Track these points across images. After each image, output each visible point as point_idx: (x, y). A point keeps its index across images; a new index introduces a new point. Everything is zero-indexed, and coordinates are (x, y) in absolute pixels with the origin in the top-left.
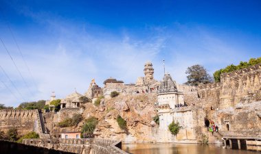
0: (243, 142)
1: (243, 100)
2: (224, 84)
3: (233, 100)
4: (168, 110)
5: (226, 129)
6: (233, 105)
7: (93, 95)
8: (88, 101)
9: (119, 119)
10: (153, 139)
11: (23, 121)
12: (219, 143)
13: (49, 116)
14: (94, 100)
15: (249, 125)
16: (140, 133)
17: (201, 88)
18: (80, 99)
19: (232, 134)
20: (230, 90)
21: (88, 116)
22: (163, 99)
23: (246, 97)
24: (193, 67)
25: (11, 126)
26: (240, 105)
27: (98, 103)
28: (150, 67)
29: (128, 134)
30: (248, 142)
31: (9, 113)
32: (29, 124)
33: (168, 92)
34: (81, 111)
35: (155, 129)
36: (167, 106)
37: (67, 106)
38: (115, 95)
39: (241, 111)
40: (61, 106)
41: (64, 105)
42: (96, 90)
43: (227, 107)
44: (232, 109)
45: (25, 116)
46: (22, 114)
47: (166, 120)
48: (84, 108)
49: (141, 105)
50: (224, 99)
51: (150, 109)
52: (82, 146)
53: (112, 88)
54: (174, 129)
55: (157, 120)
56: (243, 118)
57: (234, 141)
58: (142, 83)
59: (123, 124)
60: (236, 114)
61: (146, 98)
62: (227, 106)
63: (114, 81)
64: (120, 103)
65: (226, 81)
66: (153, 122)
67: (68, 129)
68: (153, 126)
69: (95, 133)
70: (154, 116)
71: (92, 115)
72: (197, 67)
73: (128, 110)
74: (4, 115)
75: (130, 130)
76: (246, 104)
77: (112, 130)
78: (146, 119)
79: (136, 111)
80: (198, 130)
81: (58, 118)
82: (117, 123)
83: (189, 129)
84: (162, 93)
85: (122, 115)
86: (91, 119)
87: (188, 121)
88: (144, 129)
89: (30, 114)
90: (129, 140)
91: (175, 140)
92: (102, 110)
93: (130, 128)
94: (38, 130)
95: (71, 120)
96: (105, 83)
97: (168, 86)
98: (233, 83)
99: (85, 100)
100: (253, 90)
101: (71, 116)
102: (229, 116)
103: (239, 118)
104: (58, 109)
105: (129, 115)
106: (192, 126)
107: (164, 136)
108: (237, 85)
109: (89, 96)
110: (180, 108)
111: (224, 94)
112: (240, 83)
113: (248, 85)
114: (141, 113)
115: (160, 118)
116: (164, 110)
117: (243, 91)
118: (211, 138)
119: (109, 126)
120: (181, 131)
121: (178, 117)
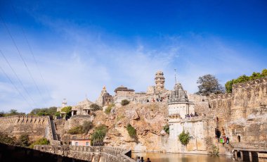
0: (254, 154)
1: (255, 111)
2: (236, 95)
3: (245, 112)
4: (178, 120)
5: (237, 140)
6: (245, 117)
7: (104, 103)
8: (98, 109)
9: (129, 127)
10: (163, 148)
11: (34, 127)
12: (229, 155)
13: (60, 123)
14: (105, 108)
15: (261, 138)
16: (150, 142)
17: (212, 98)
18: (90, 106)
19: (243, 145)
20: (243, 101)
21: (98, 124)
22: (173, 109)
23: (258, 108)
24: (205, 77)
25: (23, 131)
26: (252, 116)
27: (108, 111)
28: (161, 76)
29: (137, 142)
30: (259, 155)
31: (21, 119)
32: (41, 131)
33: (179, 102)
34: (92, 118)
35: (165, 138)
36: (177, 116)
37: (78, 113)
38: (125, 103)
39: (253, 122)
40: (72, 114)
41: (75, 112)
42: (107, 98)
44: (243, 120)
45: (37, 122)
46: (34, 120)
47: (176, 130)
48: (95, 115)
49: (152, 114)
50: (235, 110)
51: (160, 118)
52: (91, 153)
53: (122, 96)
54: (184, 139)
55: (167, 130)
56: (255, 130)
57: (246, 153)
58: (153, 92)
59: (133, 132)
60: (247, 125)
61: (156, 107)
62: (239, 117)
63: (125, 89)
64: (131, 112)
65: (238, 92)
66: (163, 132)
67: (78, 136)
68: (163, 136)
69: (105, 140)
70: (164, 125)
71: (103, 123)
72: (208, 77)
73: (138, 119)
74: (17, 121)
75: (140, 139)
76: (258, 116)
77: (122, 138)
78: (156, 128)
79: (146, 120)
80: (208, 141)
81: (69, 125)
82: (127, 132)
83: (199, 140)
84: (173, 103)
85: (132, 123)
86: (102, 127)
87: (198, 131)
88: (154, 138)
89: (42, 121)
91: (185, 150)
92: (112, 118)
93: (139, 137)
94: (49, 136)
95: (82, 128)
96: (116, 91)
97: (179, 96)
98: (245, 94)
99: (96, 107)
100: (265, 102)
101: (81, 123)
102: (240, 127)
103: (251, 130)
104: (69, 115)
105: (139, 124)
106: (203, 136)
107: (174, 145)
108: (249, 96)
109: (100, 103)
110: (191, 118)
111: (236, 104)
112: (253, 94)
113: (260, 96)
114: (152, 122)
115: (171, 127)
116: (175, 120)
117: (255, 102)
118: (221, 150)
119: (119, 135)
120: (191, 141)
121: (188, 127)
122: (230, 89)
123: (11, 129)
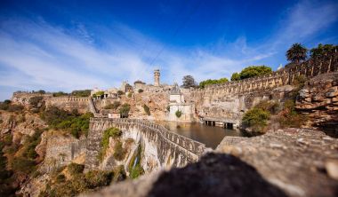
0: (214, 122)
1: (215, 101)
3: (210, 100)
4: (175, 104)
5: (206, 115)
6: (210, 103)
7: (126, 90)
8: (123, 94)
9: (145, 107)
10: (166, 119)
11: (80, 104)
12: (202, 122)
13: (98, 102)
14: (127, 93)
15: (217, 114)
16: (158, 115)
17: (192, 90)
18: (117, 92)
19: (209, 119)
20: (210, 95)
21: (123, 103)
22: (172, 97)
23: (217, 99)
24: (187, 76)
25: (73, 107)
26: (213, 103)
27: (130, 96)
28: (158, 72)
29: (149, 115)
30: (216, 123)
32: (84, 106)
33: (176, 94)
34: (118, 100)
35: (167, 113)
36: (175, 101)
37: (109, 96)
38: (141, 91)
39: (214, 106)
40: (105, 96)
41: (107, 95)
42: (128, 87)
43: (207, 103)
44: (209, 105)
45: (81, 100)
47: (174, 109)
48: (120, 98)
49: (159, 99)
51: (164, 102)
53: (139, 87)
54: (179, 114)
55: (169, 109)
56: (215, 110)
57: (210, 122)
59: (147, 110)
60: (211, 108)
63: (141, 82)
64: (146, 97)
65: (208, 90)
66: (166, 110)
67: (111, 111)
69: (129, 113)
70: (167, 106)
71: (126, 102)
72: (189, 77)
73: (151, 102)
74: (67, 100)
75: (152, 113)
76: (217, 103)
77: (140, 112)
78: (162, 108)
79: (156, 103)
80: (192, 115)
81: (104, 103)
82: (143, 109)
83: (187, 115)
84: (173, 94)
85: (147, 104)
86: (126, 105)
87: (187, 110)
88: (160, 113)
89: (84, 100)
90: (151, 118)
91: (179, 120)
92: (133, 100)
94: (92, 110)
95: (113, 105)
96: (136, 83)
97: (174, 90)
98: (211, 91)
99: (120, 93)
100: (221, 96)
101: (112, 103)
102: (208, 108)
103: (213, 110)
104: (102, 97)
105: (151, 105)
106: (189, 113)
107: (172, 117)
108: (213, 92)
109: (123, 89)
110: (183, 103)
111: (206, 96)
112: (215, 92)
113: (218, 93)
114: (159, 104)
115: (171, 108)
116: (173, 104)
117: (215, 96)
118: (198, 120)
119: (138, 111)
120: (182, 116)
121: (181, 108)
122: (203, 86)
123: (64, 105)
